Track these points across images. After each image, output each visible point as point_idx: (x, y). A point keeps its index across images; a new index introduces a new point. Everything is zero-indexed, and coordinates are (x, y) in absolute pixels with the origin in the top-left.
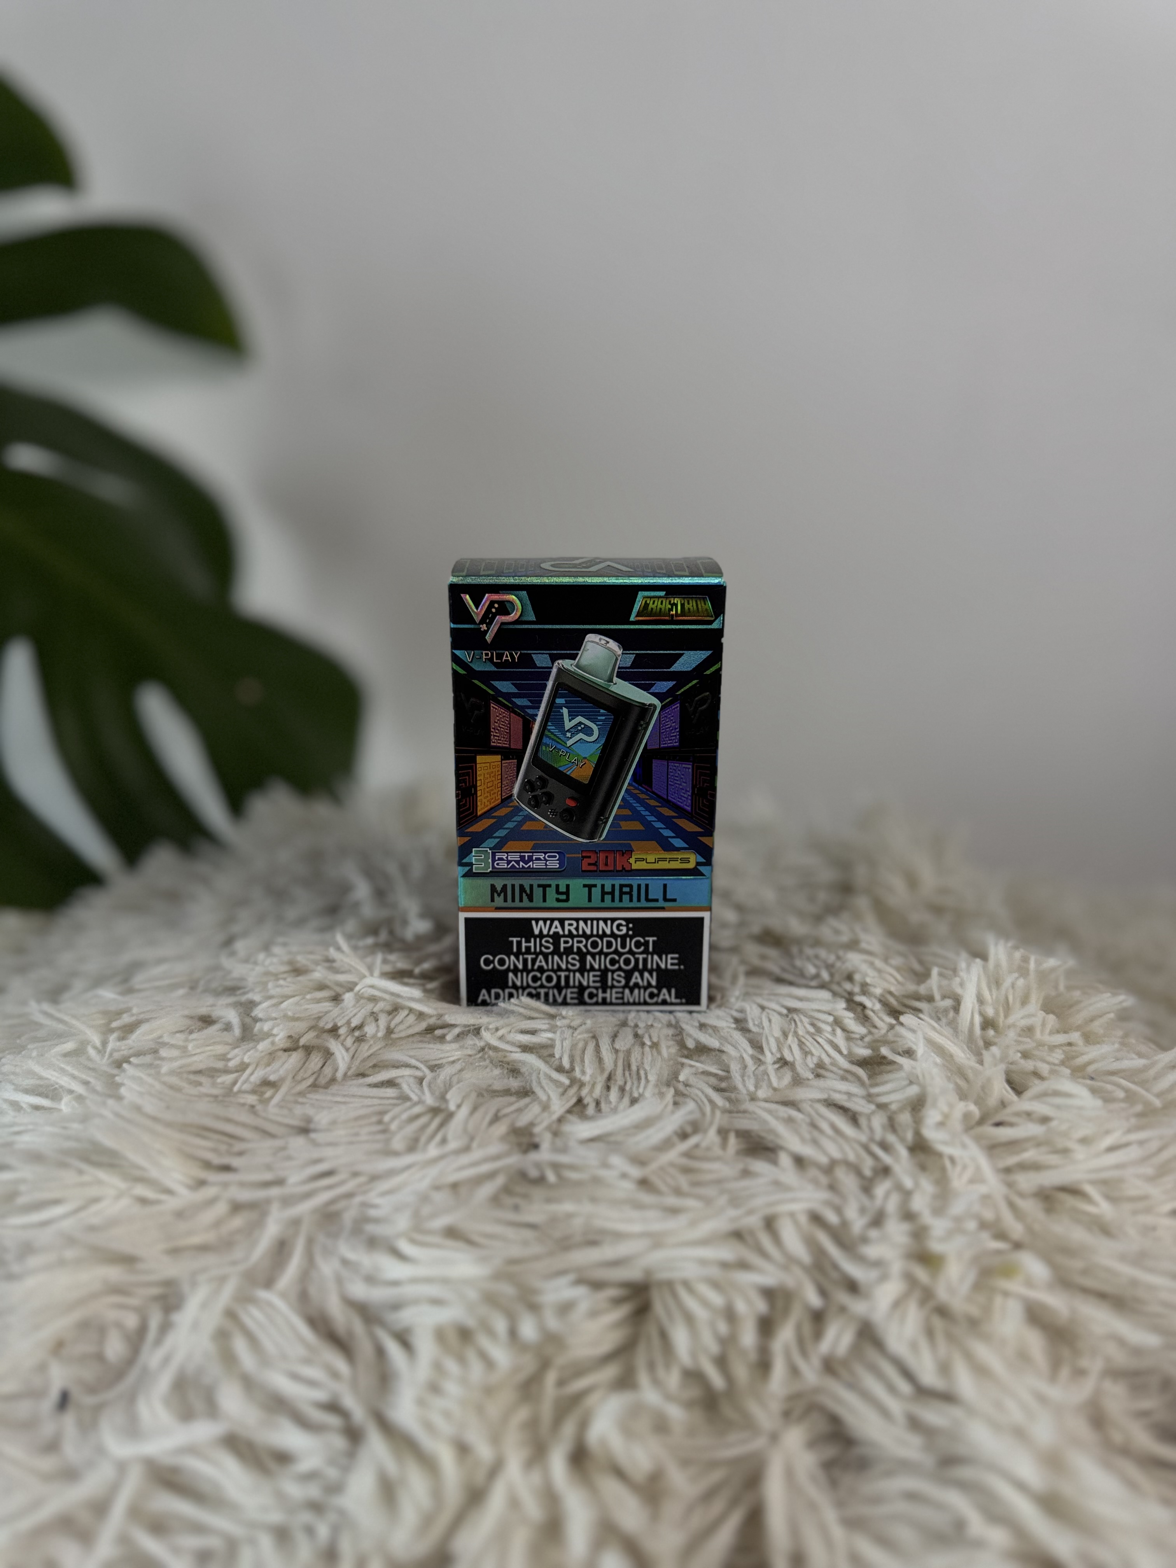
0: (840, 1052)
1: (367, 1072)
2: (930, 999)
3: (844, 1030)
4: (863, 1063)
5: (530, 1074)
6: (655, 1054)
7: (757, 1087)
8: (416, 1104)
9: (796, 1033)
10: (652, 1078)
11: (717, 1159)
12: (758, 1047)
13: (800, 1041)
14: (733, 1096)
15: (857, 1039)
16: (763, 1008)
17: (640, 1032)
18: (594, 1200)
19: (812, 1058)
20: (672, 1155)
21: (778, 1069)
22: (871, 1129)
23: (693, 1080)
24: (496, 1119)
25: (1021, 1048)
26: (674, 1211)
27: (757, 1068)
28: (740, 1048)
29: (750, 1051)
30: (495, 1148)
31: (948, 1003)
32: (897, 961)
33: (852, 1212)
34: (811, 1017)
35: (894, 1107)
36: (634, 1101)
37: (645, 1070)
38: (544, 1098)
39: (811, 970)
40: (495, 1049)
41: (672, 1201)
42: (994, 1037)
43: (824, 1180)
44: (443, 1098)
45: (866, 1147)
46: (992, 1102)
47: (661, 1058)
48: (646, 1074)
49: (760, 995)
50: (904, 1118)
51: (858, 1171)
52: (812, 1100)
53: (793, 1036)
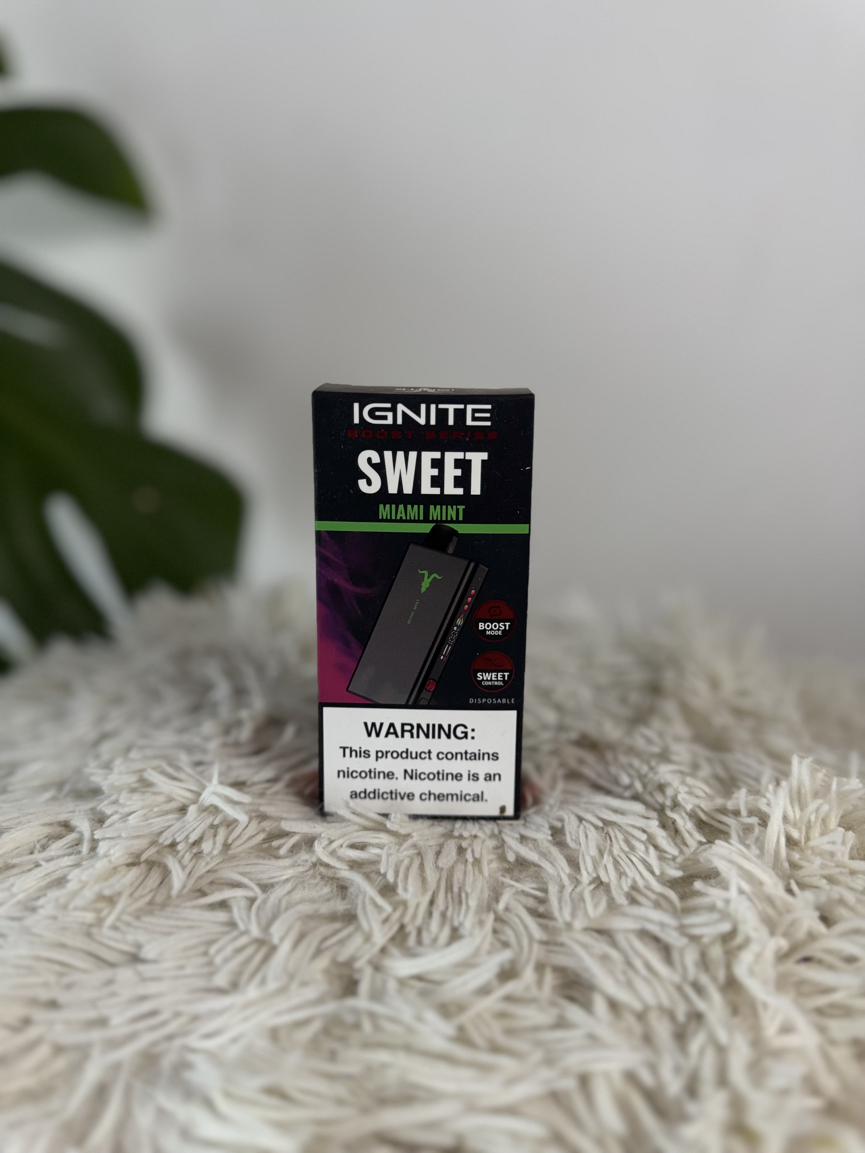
0: (652, 873)
1: (205, 890)
2: (737, 814)
3: (656, 847)
4: (673, 884)
5: (357, 897)
6: (477, 872)
7: (573, 915)
8: (242, 933)
9: (611, 852)
10: (473, 903)
11: (533, 1002)
12: (575, 865)
13: (614, 859)
14: (550, 923)
15: (669, 859)
16: (581, 819)
17: (464, 844)
19: (626, 879)
20: (492, 1001)
21: (594, 889)
22: (683, 966)
23: (513, 905)
24: (318, 953)
25: (826, 872)
27: (573, 890)
28: (557, 865)
29: (567, 870)
31: (754, 820)
32: (706, 772)
33: (666, 1072)
34: (626, 833)
35: (706, 940)
36: (455, 935)
37: (467, 894)
38: (367, 926)
39: (625, 780)
40: (327, 866)
41: (487, 1058)
42: (800, 859)
43: (637, 1028)
44: (267, 927)
45: (679, 989)
46: (801, 934)
47: (483, 877)
48: (467, 898)
49: (576, 804)
50: (716, 952)
51: (671, 1015)
52: (626, 931)
53: (608, 854)
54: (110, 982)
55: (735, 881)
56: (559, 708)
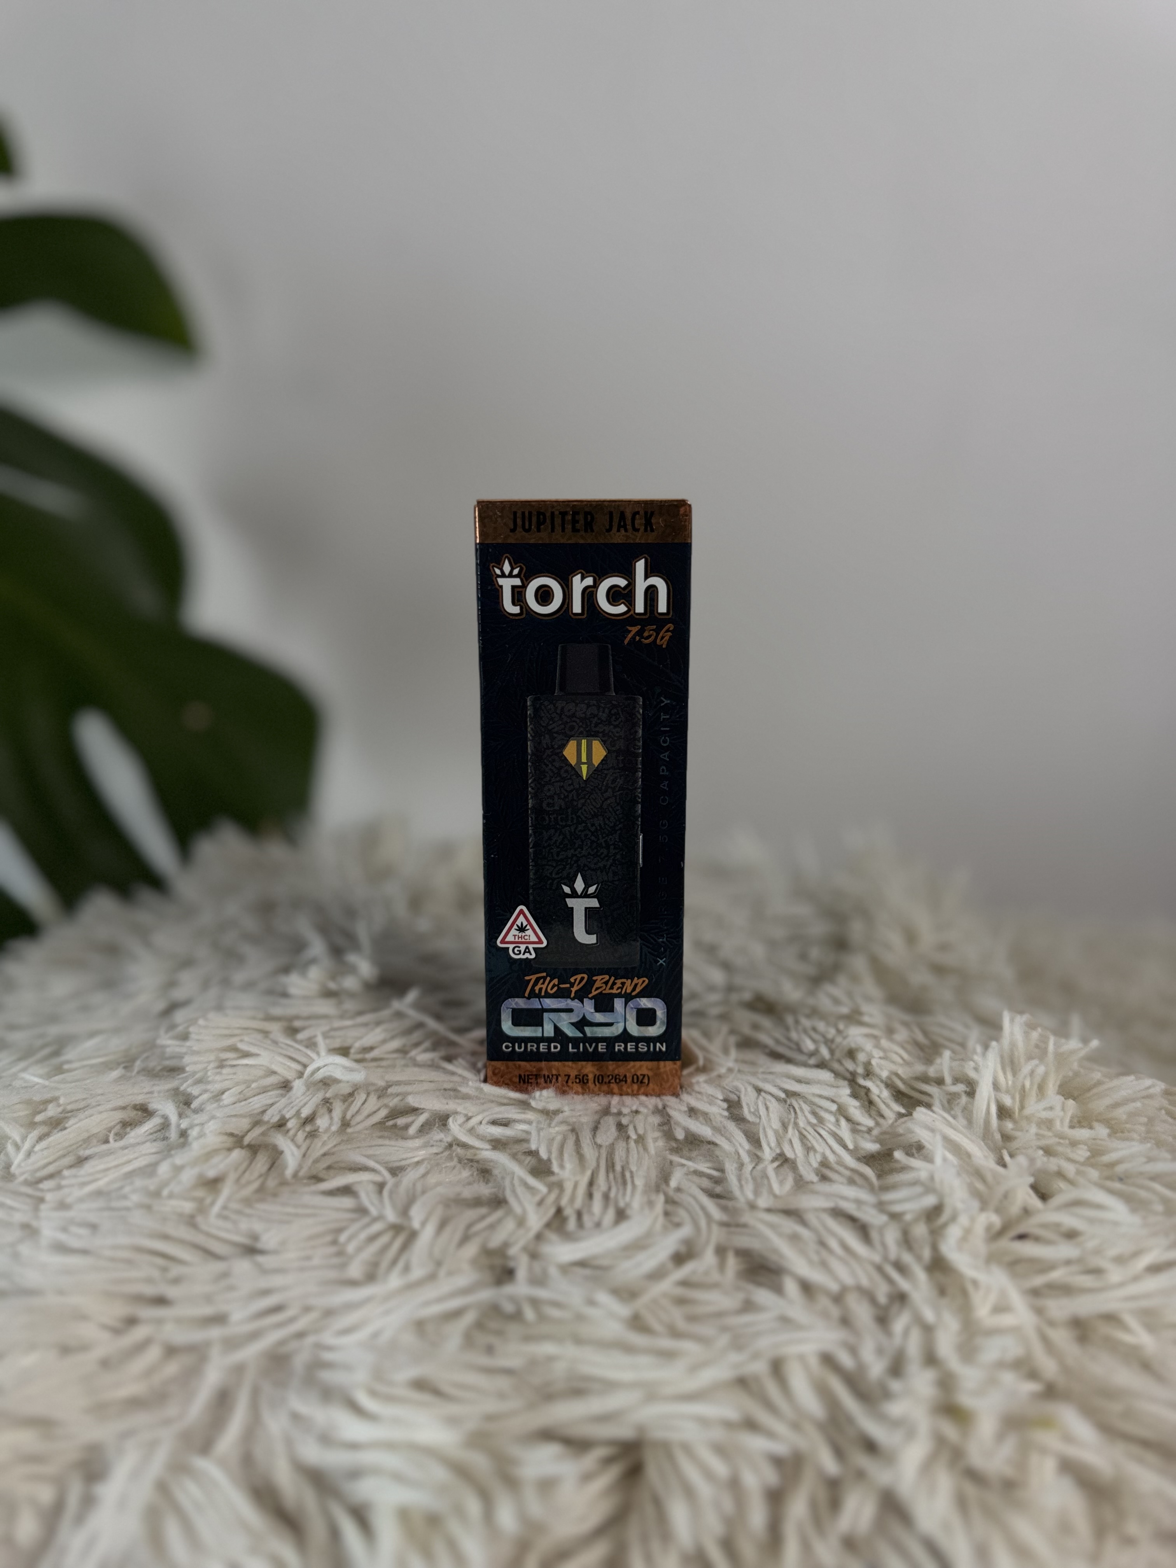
0: (845, 1147)
1: (321, 1175)
2: (940, 1082)
3: (848, 1120)
4: (870, 1159)
5: (503, 1178)
6: (641, 1149)
7: (757, 1192)
8: (376, 1219)
9: (796, 1124)
10: (639, 1182)
11: (715, 1286)
12: (755, 1141)
13: (801, 1133)
14: (730, 1204)
15: (863, 1131)
16: (759, 1091)
17: (625, 1121)
18: (579, 1341)
19: (815, 1155)
20: (666, 1285)
21: (778, 1167)
22: (884, 1245)
23: (686, 1185)
24: (465, 1239)
25: (1043, 1142)
26: (668, 1355)
27: (754, 1168)
28: (734, 1140)
29: (747, 1146)
30: (466, 1277)
31: (960, 1088)
32: (902, 1034)
33: (868, 1353)
34: (811, 1103)
35: (908, 1217)
36: (621, 1215)
37: (631, 1172)
38: (518, 1210)
39: (809, 1045)
40: (464, 1146)
41: (666, 1343)
42: (1012, 1129)
43: (835, 1311)
44: (405, 1212)
45: (879, 1269)
46: (1015, 1209)
47: (648, 1156)
48: (632, 1177)
49: (754, 1074)
50: (920, 1230)
51: (872, 1299)
52: (817, 1210)
53: (793, 1128)
54: (225, 1275)
55: (940, 1152)
56: (727, 966)
